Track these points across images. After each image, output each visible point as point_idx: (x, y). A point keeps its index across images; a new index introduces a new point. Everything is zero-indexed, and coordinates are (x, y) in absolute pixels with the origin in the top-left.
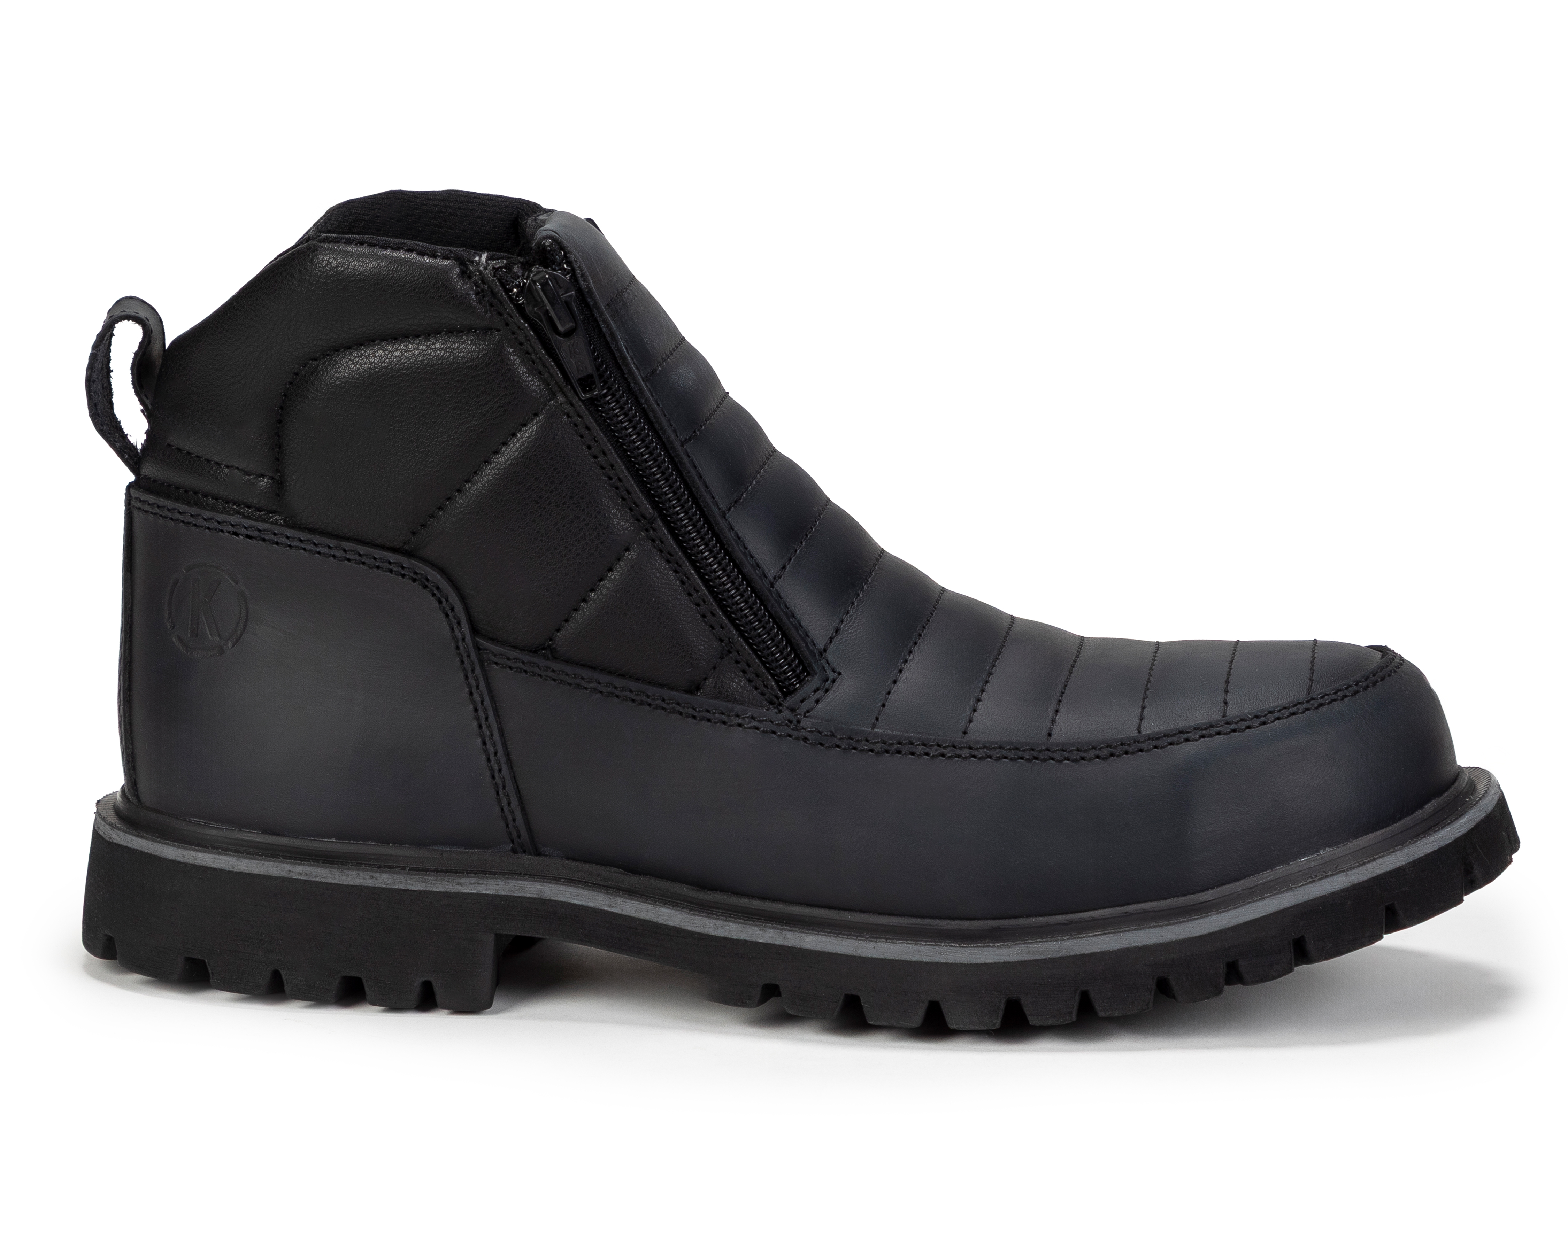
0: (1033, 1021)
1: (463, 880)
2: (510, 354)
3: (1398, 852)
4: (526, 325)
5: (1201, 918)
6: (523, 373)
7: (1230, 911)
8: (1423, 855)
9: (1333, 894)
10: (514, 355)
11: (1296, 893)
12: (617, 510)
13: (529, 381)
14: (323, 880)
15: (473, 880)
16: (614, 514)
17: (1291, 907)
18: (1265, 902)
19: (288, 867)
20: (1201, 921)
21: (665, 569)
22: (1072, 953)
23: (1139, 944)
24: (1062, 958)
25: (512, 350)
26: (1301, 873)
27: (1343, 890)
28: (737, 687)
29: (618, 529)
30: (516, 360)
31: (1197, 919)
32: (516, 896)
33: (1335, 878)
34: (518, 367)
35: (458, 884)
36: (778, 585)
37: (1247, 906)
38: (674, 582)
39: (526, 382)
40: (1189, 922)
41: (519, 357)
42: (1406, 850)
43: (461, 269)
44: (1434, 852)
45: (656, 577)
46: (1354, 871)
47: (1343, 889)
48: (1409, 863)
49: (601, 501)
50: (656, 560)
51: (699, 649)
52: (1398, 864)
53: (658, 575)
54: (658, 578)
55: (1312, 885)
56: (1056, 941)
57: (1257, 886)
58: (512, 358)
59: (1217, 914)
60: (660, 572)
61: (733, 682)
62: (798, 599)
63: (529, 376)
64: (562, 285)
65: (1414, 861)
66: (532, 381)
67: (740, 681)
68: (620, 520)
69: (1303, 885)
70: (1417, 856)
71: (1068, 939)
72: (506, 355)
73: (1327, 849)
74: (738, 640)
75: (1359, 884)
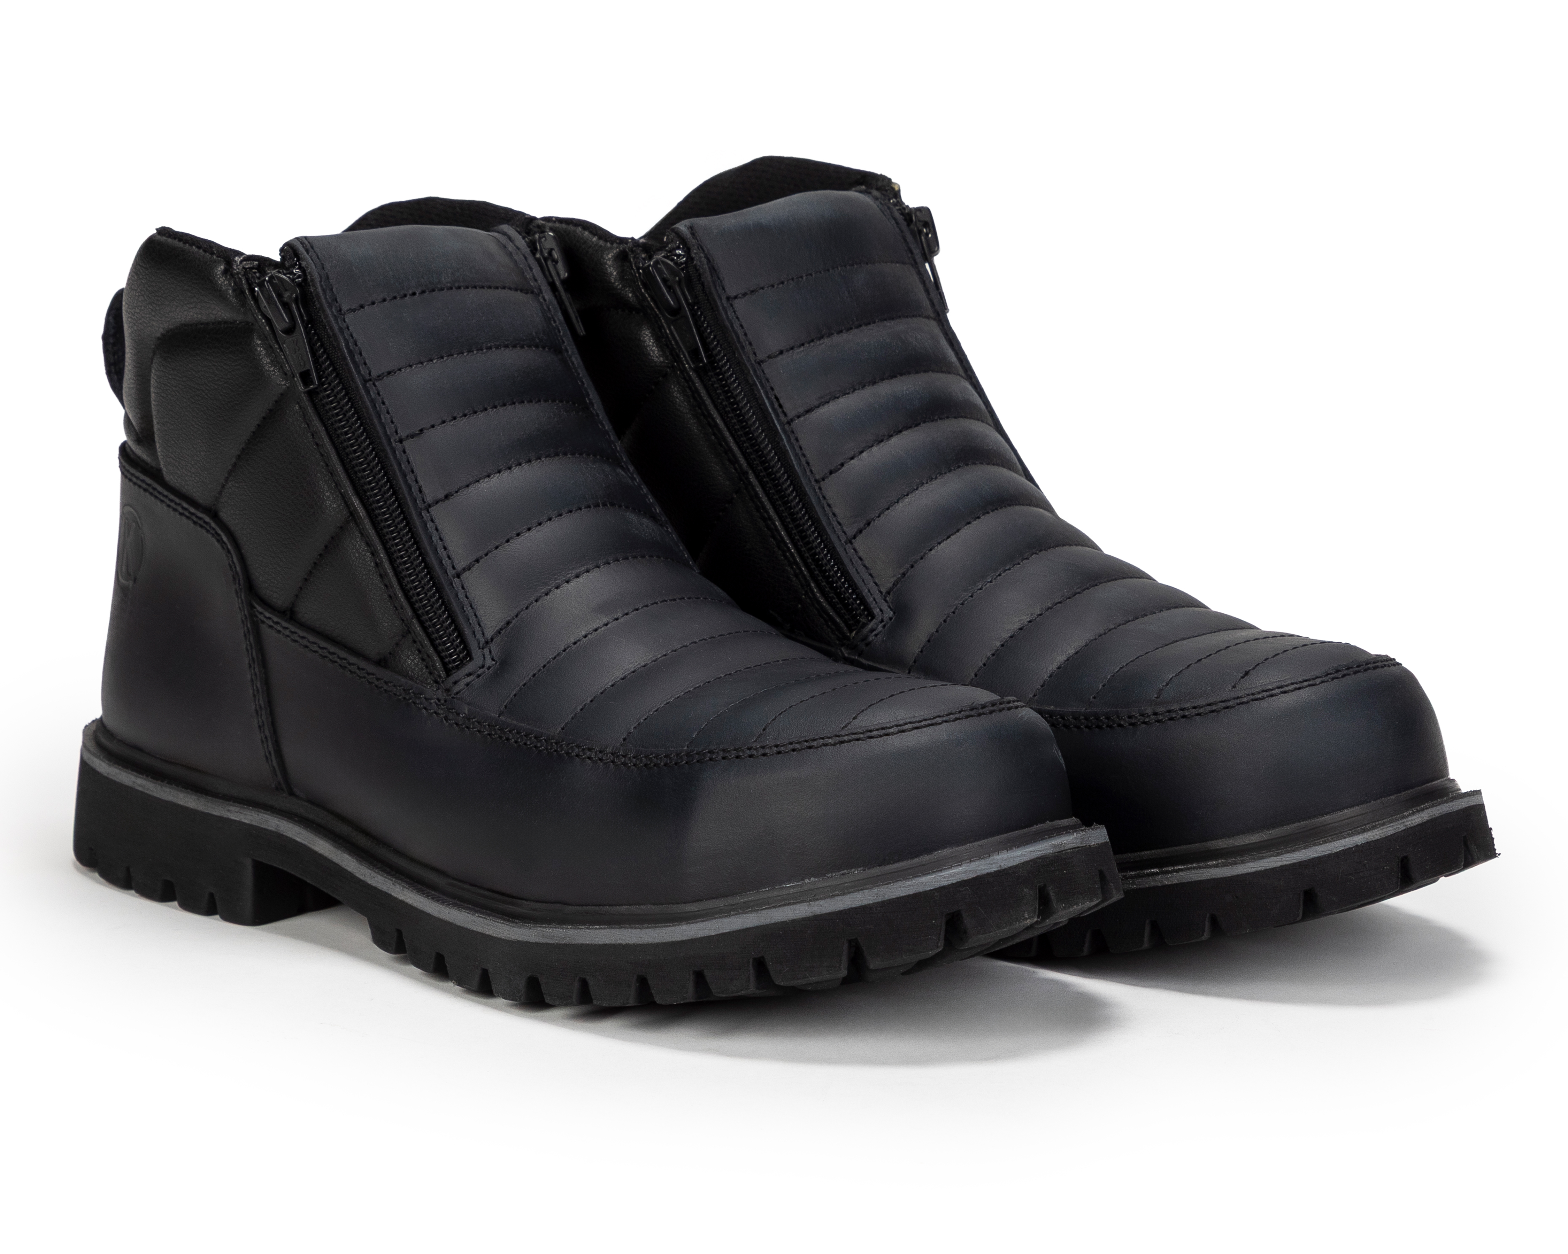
0: (548, 1000)
1: (232, 808)
2: (258, 345)
3: (867, 891)
4: (263, 321)
5: (673, 926)
6: (267, 363)
7: (698, 924)
8: (894, 897)
9: (793, 921)
10: (261, 347)
11: (760, 915)
12: (331, 493)
13: (271, 371)
14: (151, 793)
15: (237, 809)
16: (328, 497)
17: (753, 928)
18: (730, 919)
19: (133, 778)
20: (673, 928)
21: (364, 551)
22: (574, 942)
23: (623, 942)
24: (566, 945)
25: (260, 342)
26: (779, 898)
27: (803, 919)
28: (411, 663)
29: (329, 510)
30: (262, 351)
31: (670, 926)
32: (262, 828)
33: (798, 906)
34: (262, 358)
35: (229, 811)
36: (464, 576)
37: (714, 921)
38: (369, 563)
39: (268, 371)
40: (664, 928)
41: (265, 349)
42: (875, 890)
43: (225, 268)
44: (908, 896)
45: (355, 556)
46: (817, 902)
47: (805, 918)
48: (878, 903)
49: (319, 484)
50: (357, 542)
51: (383, 626)
52: (865, 902)
53: (357, 555)
54: (356, 558)
55: (774, 910)
56: (562, 929)
57: (737, 904)
58: (259, 349)
59: (687, 924)
60: (359, 553)
61: (409, 659)
62: (480, 591)
63: (271, 367)
64: (287, 288)
65: (883, 902)
66: (274, 371)
67: (415, 658)
68: (332, 502)
69: (766, 908)
70: (887, 898)
71: (571, 928)
72: (254, 346)
73: (812, 879)
74: (412, 621)
75: (821, 915)
